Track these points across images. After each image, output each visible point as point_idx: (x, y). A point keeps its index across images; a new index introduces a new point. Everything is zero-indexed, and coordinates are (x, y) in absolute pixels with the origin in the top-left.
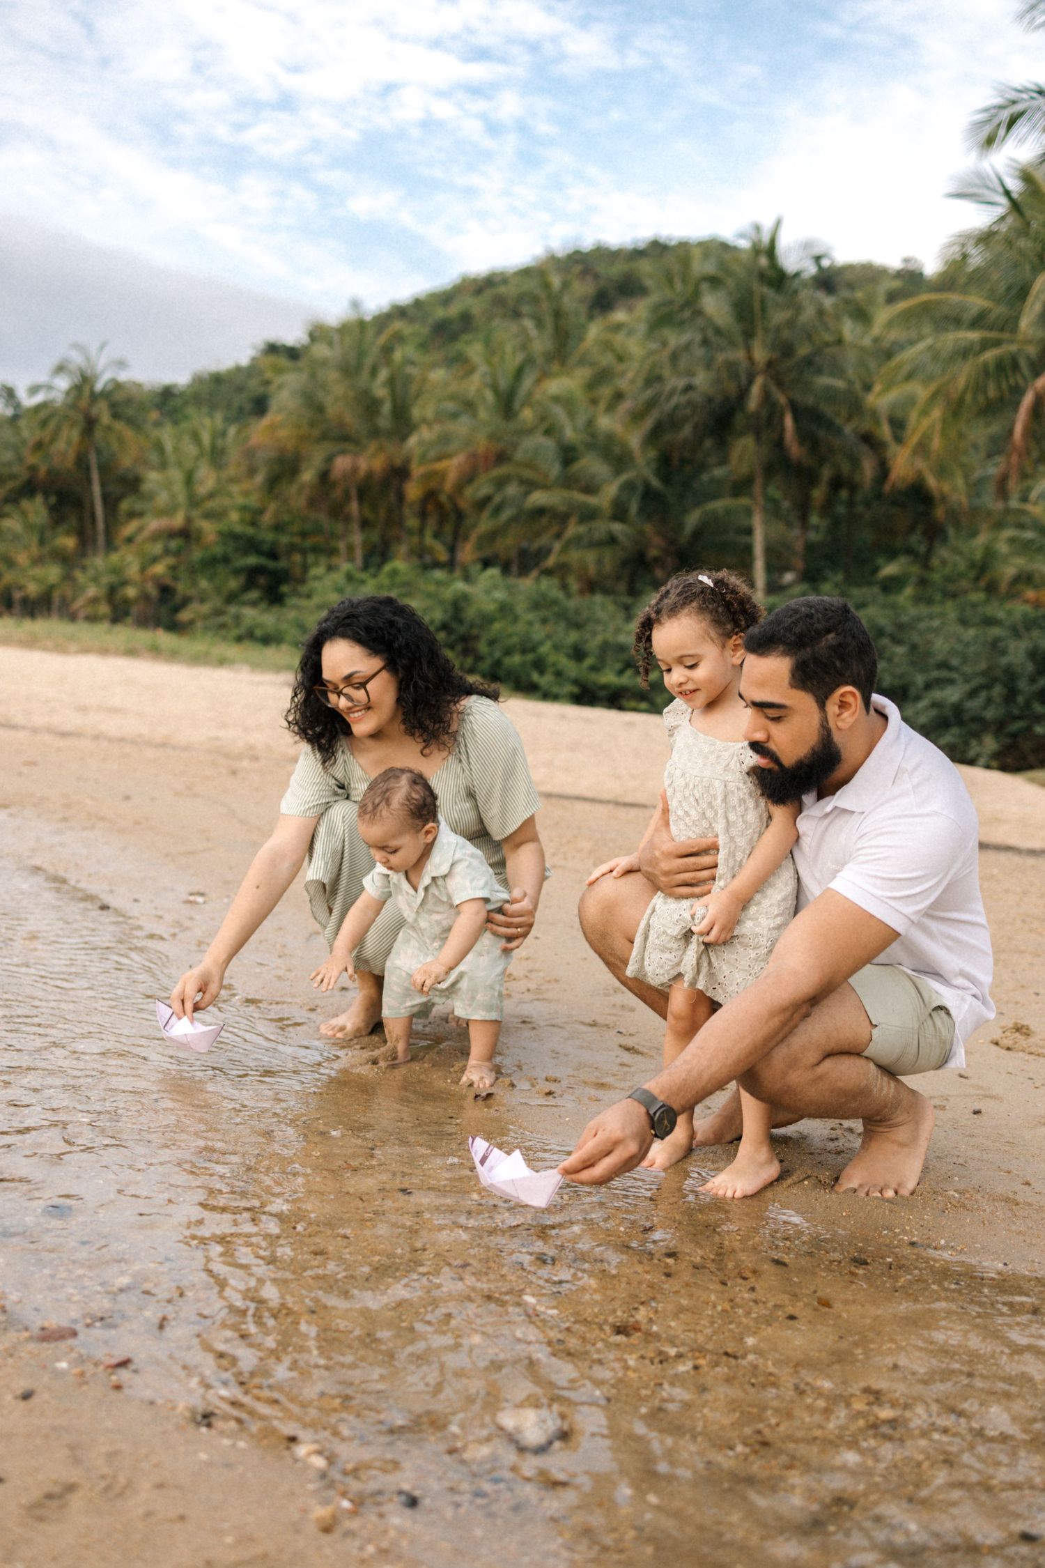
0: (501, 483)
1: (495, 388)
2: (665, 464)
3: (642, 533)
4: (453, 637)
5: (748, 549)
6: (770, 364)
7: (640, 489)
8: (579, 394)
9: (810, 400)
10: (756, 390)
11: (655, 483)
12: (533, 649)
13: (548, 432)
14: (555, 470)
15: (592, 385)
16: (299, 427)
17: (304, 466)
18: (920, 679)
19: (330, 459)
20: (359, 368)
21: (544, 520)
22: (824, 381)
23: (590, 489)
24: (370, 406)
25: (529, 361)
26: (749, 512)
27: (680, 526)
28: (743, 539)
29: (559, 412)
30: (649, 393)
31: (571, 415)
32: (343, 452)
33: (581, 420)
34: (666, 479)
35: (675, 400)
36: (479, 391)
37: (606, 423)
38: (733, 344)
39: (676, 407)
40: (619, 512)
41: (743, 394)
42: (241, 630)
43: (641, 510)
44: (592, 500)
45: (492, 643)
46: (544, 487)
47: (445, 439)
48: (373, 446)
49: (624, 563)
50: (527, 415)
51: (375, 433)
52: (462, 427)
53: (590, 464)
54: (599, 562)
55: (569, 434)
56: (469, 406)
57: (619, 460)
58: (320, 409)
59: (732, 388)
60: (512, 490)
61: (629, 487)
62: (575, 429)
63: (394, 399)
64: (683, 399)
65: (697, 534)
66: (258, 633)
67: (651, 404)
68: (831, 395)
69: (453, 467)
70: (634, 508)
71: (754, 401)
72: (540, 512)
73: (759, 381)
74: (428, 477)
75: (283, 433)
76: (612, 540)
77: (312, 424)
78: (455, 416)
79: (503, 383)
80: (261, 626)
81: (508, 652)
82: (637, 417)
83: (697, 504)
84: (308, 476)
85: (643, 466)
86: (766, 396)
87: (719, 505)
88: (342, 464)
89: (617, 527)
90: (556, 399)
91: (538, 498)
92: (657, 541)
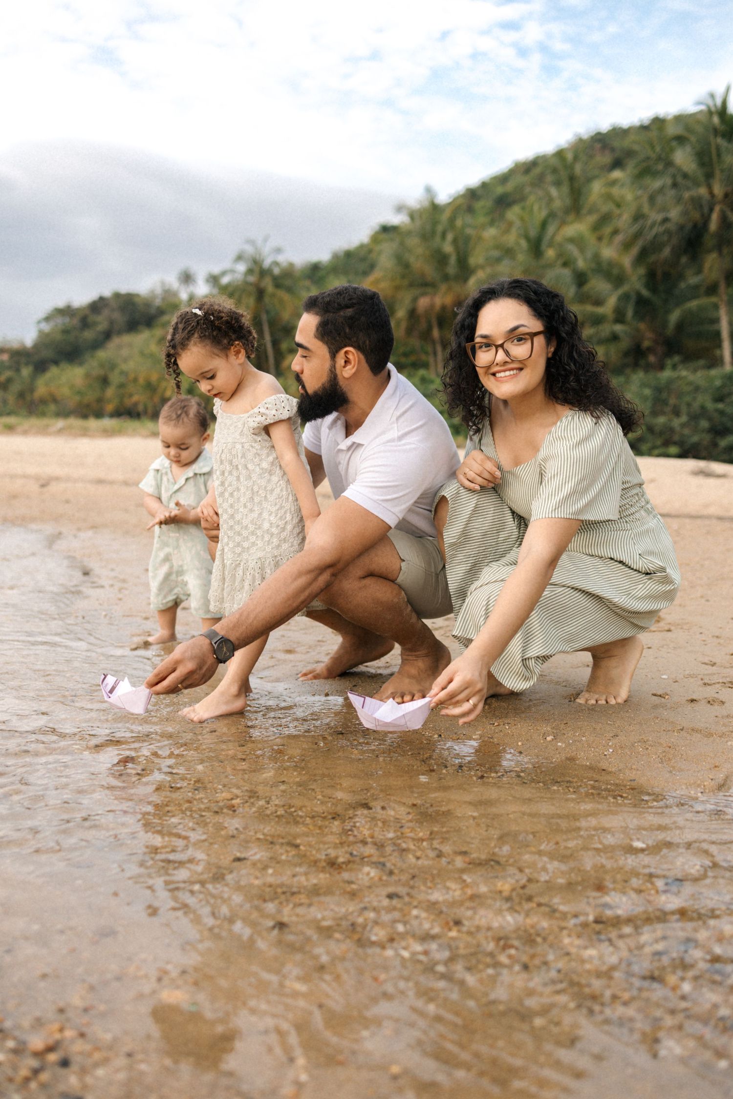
1: (527, 238)
2: (651, 278)
3: (638, 330)
5: (718, 334)
6: (726, 196)
7: (634, 298)
8: (588, 234)
10: (715, 217)
11: (645, 293)
13: (565, 264)
14: (572, 291)
15: (596, 227)
16: (394, 280)
17: (398, 306)
19: (415, 300)
20: (433, 233)
23: (598, 303)
24: (441, 259)
25: (552, 215)
26: (716, 307)
27: (666, 322)
28: (716, 327)
29: (573, 249)
30: (636, 227)
31: (582, 250)
32: (424, 294)
33: (589, 254)
34: (653, 289)
35: (654, 231)
36: (516, 241)
37: (608, 253)
38: (697, 184)
39: (657, 235)
40: (620, 318)
41: (707, 218)
43: (636, 313)
44: (600, 310)
48: (443, 287)
49: (626, 354)
50: (550, 253)
51: (446, 278)
52: (505, 267)
53: (597, 284)
55: (581, 264)
56: (509, 252)
57: (617, 278)
58: (407, 266)
59: (696, 216)
61: (625, 297)
62: (585, 260)
63: (458, 253)
64: (661, 229)
65: (680, 326)
67: (637, 236)
70: (630, 313)
71: (714, 225)
73: (717, 208)
75: (384, 286)
76: (615, 338)
77: (403, 277)
78: (498, 260)
79: (533, 233)
82: (627, 246)
83: (678, 305)
84: (402, 312)
85: (636, 281)
86: (723, 219)
87: (693, 304)
88: (423, 303)
89: (618, 328)
90: (571, 240)
92: (649, 335)
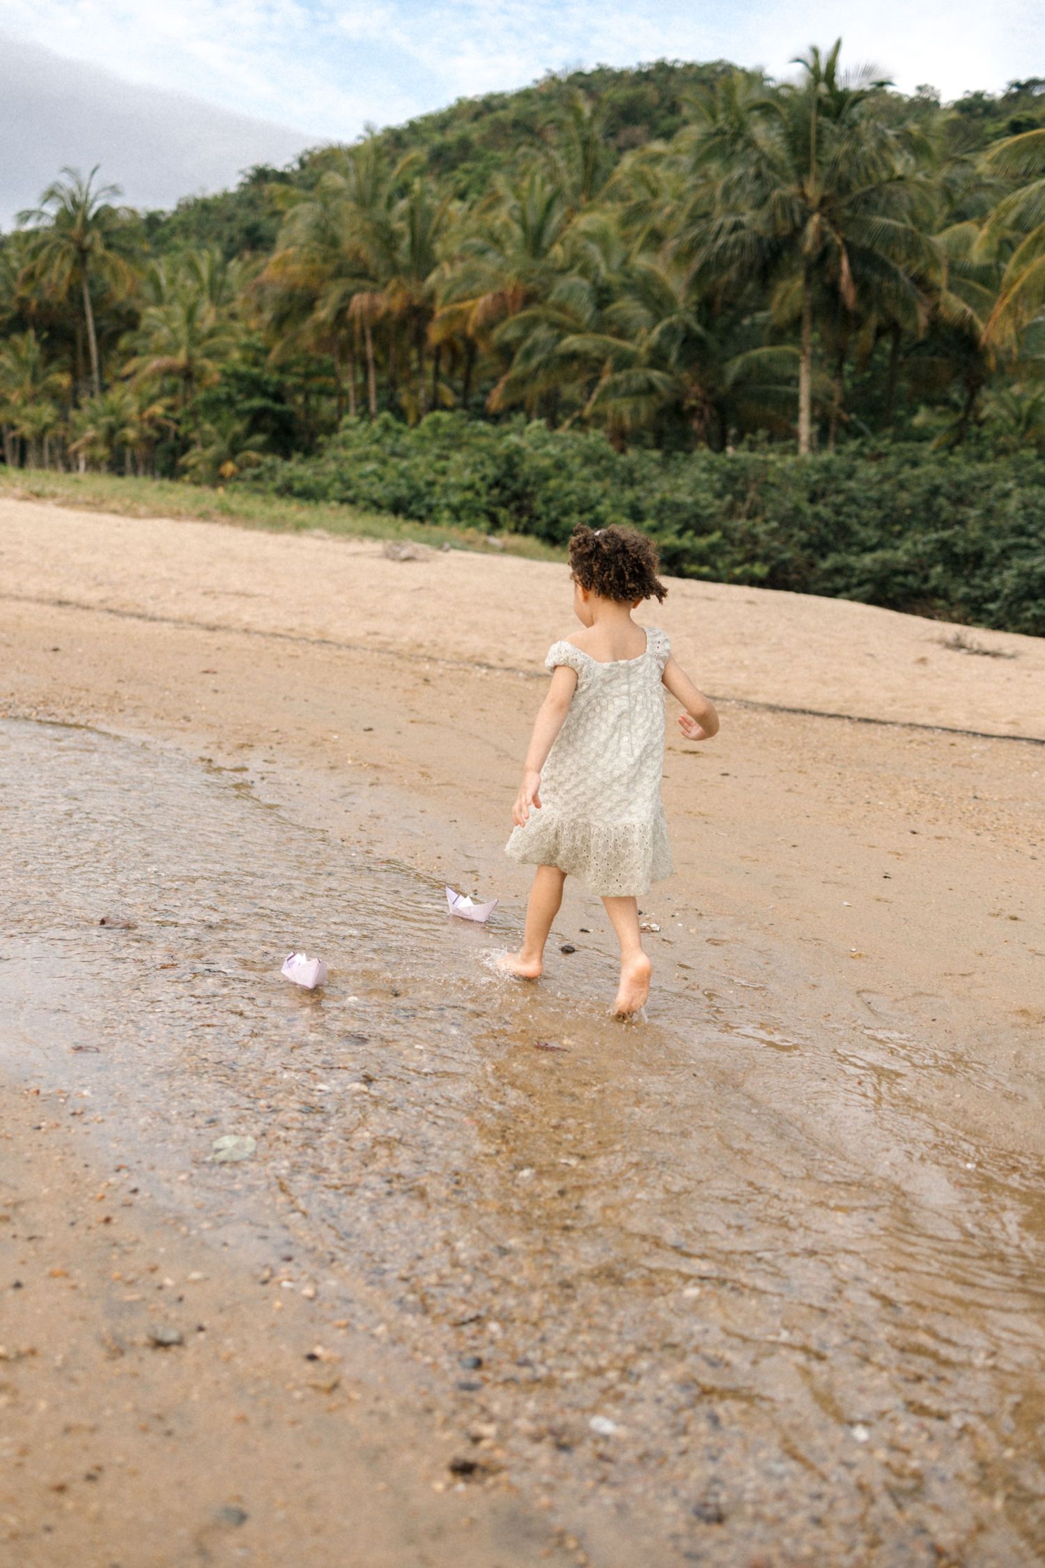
0: (531, 324)
1: (523, 224)
2: (706, 307)
3: (679, 381)
4: (507, 493)
5: (794, 400)
6: (823, 201)
7: (681, 336)
8: (614, 230)
9: (865, 242)
10: (811, 229)
11: (698, 328)
12: (591, 508)
13: (584, 272)
14: (587, 312)
15: (625, 222)
16: (313, 261)
17: (319, 303)
18: (996, 545)
19: (347, 296)
20: (375, 196)
21: (576, 365)
22: (880, 221)
23: (625, 333)
24: (388, 240)
25: (557, 194)
26: (796, 361)
27: (721, 374)
28: (790, 389)
29: (594, 250)
30: (695, 232)
31: (606, 253)
32: (361, 290)
33: (616, 260)
34: (707, 326)
35: (720, 242)
36: (505, 226)
37: (642, 262)
38: (787, 180)
39: (724, 246)
40: (658, 359)
41: (798, 230)
42: (279, 481)
43: (680, 357)
44: (628, 346)
45: (547, 501)
46: (577, 331)
47: (471, 276)
48: (392, 283)
49: (660, 413)
50: (558, 251)
51: (395, 269)
52: (490, 263)
53: (628, 307)
54: (635, 411)
55: (605, 273)
56: (495, 241)
57: (659, 303)
58: (334, 242)
59: (785, 227)
60: (541, 333)
61: (670, 332)
62: (609, 269)
63: (413, 234)
64: (733, 238)
65: (738, 384)
66: (297, 486)
67: (697, 244)
68: (890, 237)
69: (478, 308)
70: (673, 356)
71: (809, 241)
72: (573, 356)
73: (816, 218)
74: (451, 317)
75: (296, 268)
76: (651, 389)
77: (325, 260)
78: (482, 252)
79: (533, 219)
80: (300, 478)
81: (566, 512)
82: (682, 257)
83: (739, 353)
84: (323, 313)
85: (684, 312)
86: (822, 235)
87: (764, 351)
88: (359, 302)
89: (656, 375)
90: (589, 236)
91: (572, 342)
92: (696, 389)
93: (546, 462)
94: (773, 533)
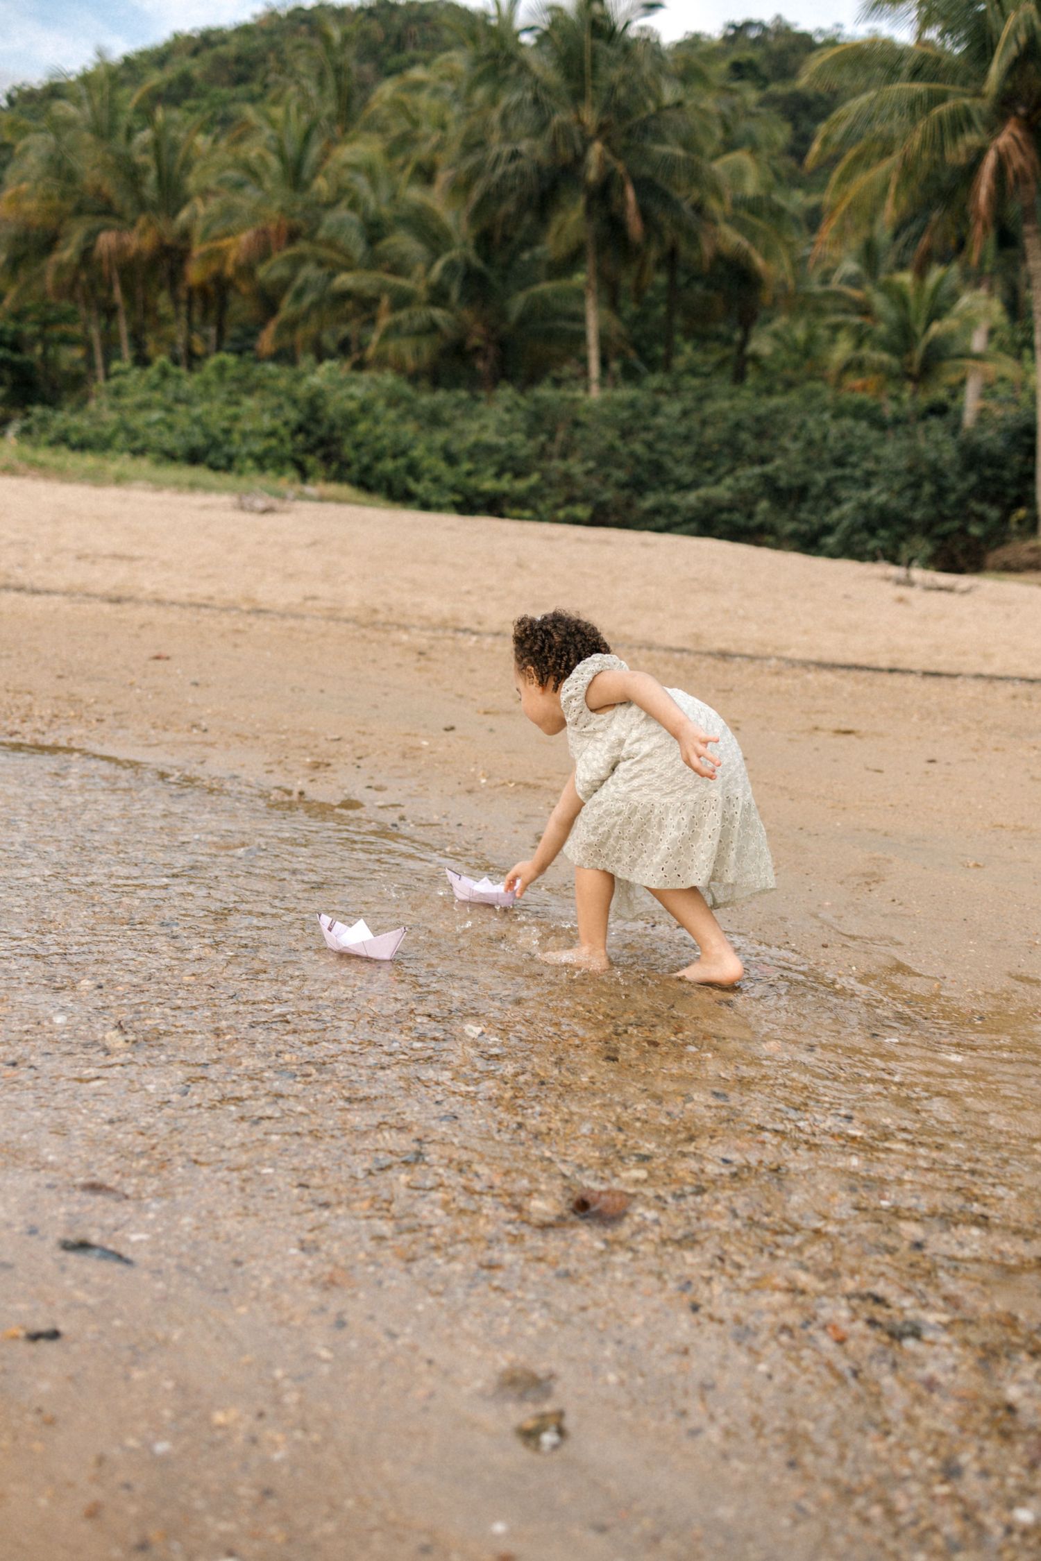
0: (298, 262)
1: (281, 155)
2: (484, 241)
3: (461, 319)
4: (312, 440)
5: (581, 337)
6: (602, 128)
7: (461, 273)
8: (381, 163)
9: (646, 171)
10: (593, 156)
11: (478, 263)
12: (404, 453)
13: (353, 206)
14: (358, 250)
15: (390, 154)
16: (50, 197)
17: (61, 243)
18: (820, 478)
19: (92, 235)
20: (113, 127)
21: (349, 305)
22: (660, 149)
23: (398, 269)
24: (133, 175)
25: (315, 126)
26: (580, 295)
27: (503, 315)
28: (576, 327)
29: (361, 183)
30: (471, 161)
31: (374, 184)
32: (107, 228)
33: (385, 192)
34: (487, 259)
35: (499, 171)
36: (261, 158)
37: (414, 194)
38: (562, 105)
39: (504, 176)
40: (438, 296)
41: (579, 159)
42: (52, 435)
43: (463, 294)
44: (402, 282)
45: (358, 446)
46: (348, 269)
47: (229, 212)
48: (142, 221)
49: (443, 353)
50: (321, 184)
51: (142, 205)
52: (248, 199)
53: (403, 242)
54: (418, 352)
55: (374, 206)
56: (252, 173)
57: (435, 239)
58: (71, 177)
59: (566, 154)
60: (309, 272)
61: (450, 268)
62: (378, 202)
63: (159, 168)
64: (512, 167)
65: (522, 321)
66: (74, 438)
67: (475, 173)
68: (670, 165)
69: (239, 245)
70: (455, 293)
71: (592, 169)
72: (346, 295)
73: (597, 148)
74: (210, 256)
75: (30, 205)
76: (433, 328)
77: (63, 196)
78: (239, 186)
79: (291, 150)
80: (77, 430)
81: (378, 457)
82: (460, 188)
83: (521, 289)
84: (67, 253)
85: (462, 248)
86: (604, 162)
87: (548, 288)
88: (107, 240)
89: (438, 314)
90: (354, 167)
91: (345, 280)
92: (478, 328)
93: (352, 405)
94: (588, 473)
